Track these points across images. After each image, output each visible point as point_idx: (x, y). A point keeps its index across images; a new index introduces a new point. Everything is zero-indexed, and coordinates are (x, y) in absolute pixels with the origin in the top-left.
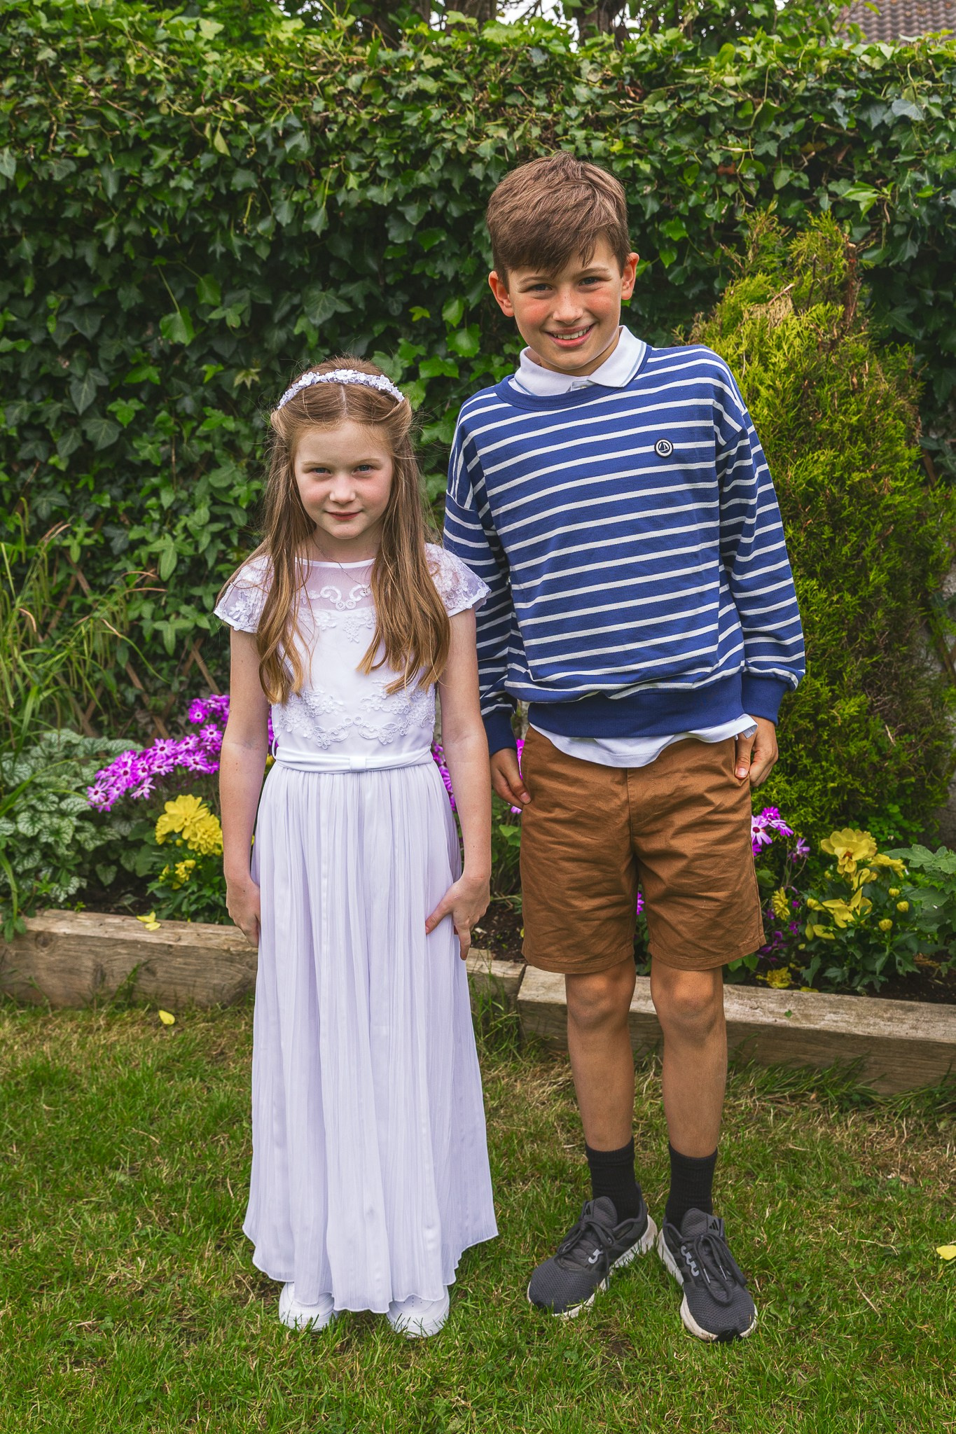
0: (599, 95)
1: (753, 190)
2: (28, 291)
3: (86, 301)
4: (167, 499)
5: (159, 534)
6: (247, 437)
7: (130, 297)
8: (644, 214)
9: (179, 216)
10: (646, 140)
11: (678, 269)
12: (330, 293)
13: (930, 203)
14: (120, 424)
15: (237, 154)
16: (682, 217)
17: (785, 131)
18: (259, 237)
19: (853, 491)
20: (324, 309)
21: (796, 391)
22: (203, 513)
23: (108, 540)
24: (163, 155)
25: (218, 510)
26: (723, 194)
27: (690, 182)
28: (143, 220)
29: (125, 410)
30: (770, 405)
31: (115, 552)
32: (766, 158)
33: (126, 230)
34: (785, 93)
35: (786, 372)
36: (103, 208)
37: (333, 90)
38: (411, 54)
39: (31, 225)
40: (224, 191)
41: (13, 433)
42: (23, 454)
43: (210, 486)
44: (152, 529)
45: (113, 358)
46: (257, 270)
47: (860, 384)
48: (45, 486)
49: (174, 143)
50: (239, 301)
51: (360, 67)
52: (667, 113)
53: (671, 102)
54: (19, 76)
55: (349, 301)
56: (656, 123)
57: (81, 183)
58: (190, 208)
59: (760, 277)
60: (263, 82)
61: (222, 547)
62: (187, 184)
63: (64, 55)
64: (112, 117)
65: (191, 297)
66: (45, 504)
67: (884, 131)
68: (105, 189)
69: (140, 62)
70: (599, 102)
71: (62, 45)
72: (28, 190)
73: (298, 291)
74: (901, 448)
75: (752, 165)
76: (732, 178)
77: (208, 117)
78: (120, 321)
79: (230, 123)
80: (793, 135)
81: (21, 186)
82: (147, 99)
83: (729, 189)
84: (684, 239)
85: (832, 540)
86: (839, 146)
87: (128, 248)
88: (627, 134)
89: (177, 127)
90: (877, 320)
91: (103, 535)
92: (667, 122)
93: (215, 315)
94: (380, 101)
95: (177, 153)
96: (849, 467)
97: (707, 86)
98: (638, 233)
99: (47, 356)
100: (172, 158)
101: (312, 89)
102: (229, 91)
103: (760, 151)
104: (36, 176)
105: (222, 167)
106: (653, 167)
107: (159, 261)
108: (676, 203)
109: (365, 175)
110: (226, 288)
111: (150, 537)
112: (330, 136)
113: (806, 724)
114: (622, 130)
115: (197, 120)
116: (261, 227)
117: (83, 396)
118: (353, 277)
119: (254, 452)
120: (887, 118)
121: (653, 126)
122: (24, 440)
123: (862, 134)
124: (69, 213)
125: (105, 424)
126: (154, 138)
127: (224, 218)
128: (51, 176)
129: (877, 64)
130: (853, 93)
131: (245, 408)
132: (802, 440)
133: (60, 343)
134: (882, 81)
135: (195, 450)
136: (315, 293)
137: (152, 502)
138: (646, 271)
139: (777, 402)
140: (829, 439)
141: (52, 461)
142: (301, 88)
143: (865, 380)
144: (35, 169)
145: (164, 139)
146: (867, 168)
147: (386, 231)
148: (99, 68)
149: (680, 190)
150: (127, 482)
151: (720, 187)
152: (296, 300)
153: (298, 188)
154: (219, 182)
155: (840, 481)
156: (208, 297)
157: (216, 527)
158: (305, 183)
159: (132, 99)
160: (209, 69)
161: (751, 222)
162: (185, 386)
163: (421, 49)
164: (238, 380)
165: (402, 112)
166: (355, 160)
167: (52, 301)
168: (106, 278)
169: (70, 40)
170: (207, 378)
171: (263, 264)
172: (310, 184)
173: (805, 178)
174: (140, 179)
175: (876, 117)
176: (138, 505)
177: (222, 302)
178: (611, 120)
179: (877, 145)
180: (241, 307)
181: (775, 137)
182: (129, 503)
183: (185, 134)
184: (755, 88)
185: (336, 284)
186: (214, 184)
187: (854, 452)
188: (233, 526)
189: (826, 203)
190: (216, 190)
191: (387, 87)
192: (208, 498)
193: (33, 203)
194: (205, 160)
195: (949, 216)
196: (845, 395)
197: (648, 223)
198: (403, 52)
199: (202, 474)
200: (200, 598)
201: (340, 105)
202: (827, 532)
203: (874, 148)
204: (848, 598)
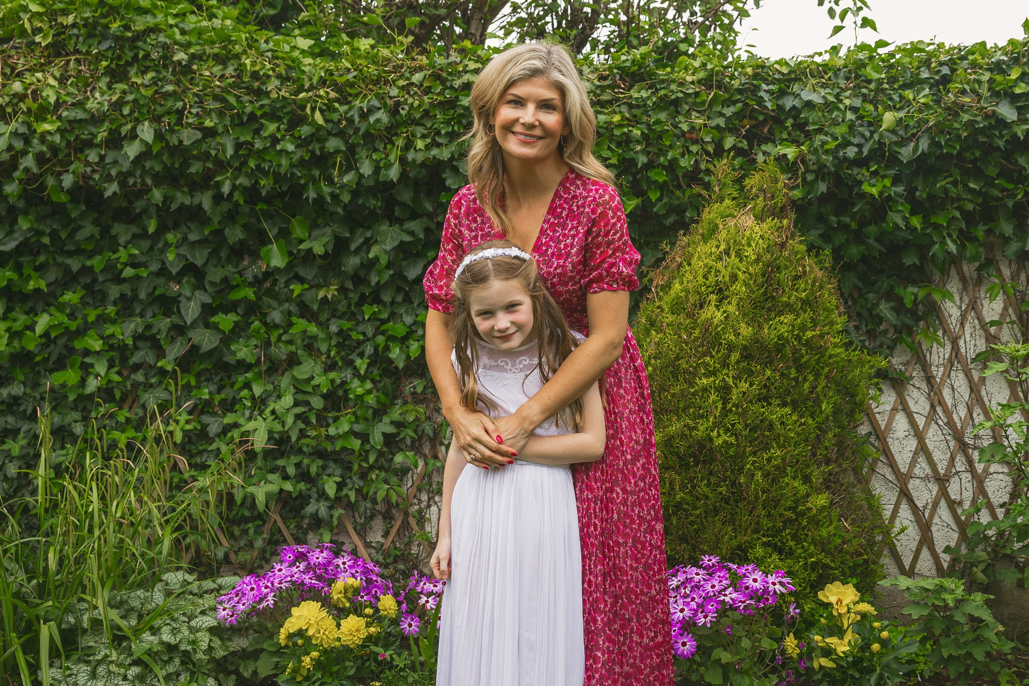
0: (598, 87)
1: (710, 149)
2: (151, 230)
3: (198, 238)
4: (258, 390)
5: (250, 418)
6: (324, 340)
7: (235, 234)
8: (636, 164)
9: (282, 171)
10: (635, 116)
11: (659, 204)
12: (396, 228)
13: (832, 154)
14: (223, 332)
15: (330, 126)
16: (664, 167)
17: (729, 111)
18: (343, 186)
19: (808, 344)
20: (392, 239)
21: (763, 275)
22: (288, 400)
23: (204, 427)
24: (272, 127)
25: (300, 397)
26: (689, 152)
27: (668, 143)
28: (251, 175)
29: (226, 321)
30: (746, 284)
31: (211, 435)
32: (718, 127)
33: (237, 182)
34: (725, 87)
35: (757, 261)
36: (221, 165)
37: (402, 83)
38: (458, 60)
39: (158, 180)
40: (318, 153)
41: (130, 342)
42: (136, 359)
43: (294, 377)
44: (243, 414)
45: (218, 281)
46: (340, 210)
47: (805, 272)
48: (151, 386)
49: (279, 119)
50: (323, 235)
51: (421, 68)
52: (648, 98)
53: (650, 91)
54: (157, 71)
55: (412, 233)
56: (641, 105)
57: (204, 147)
58: (292, 166)
59: (727, 202)
60: (350, 76)
61: (302, 426)
62: (291, 148)
63: (193, 57)
64: (232, 100)
65: (284, 234)
66: (151, 400)
67: (795, 110)
68: (224, 151)
69: (254, 63)
70: (598, 92)
71: (192, 51)
72: (159, 154)
73: (369, 228)
75: (709, 132)
76: (695, 142)
77: (308, 100)
78: (224, 254)
79: (324, 104)
80: (734, 114)
81: (155, 150)
82: (260, 89)
83: (694, 148)
84: (665, 182)
85: (797, 379)
86: (765, 122)
87: (237, 196)
88: (621, 112)
89: (283, 107)
90: (803, 234)
91: (200, 422)
92: (650, 103)
93: (303, 246)
94: (438, 90)
95: (282, 127)
96: (803, 328)
97: (673, 81)
98: (631, 179)
99: (161, 281)
100: (278, 129)
101: (386, 82)
102: (323, 82)
103: (713, 123)
104: (167, 142)
105: (319, 136)
106: (642, 133)
107: (260, 206)
108: (658, 158)
109: (428, 140)
110: (313, 226)
111: (241, 421)
112: (403, 113)
113: (789, 514)
114: (617, 109)
115: (299, 103)
116: (346, 179)
117: (191, 311)
118: (414, 215)
119: (329, 351)
120: (797, 103)
121: (638, 107)
122: (136, 348)
123: (780, 114)
124: (193, 170)
125: (208, 333)
126: (264, 116)
127: (316, 173)
128: (181, 142)
129: (785, 70)
130: (771, 87)
131: (323, 317)
132: (769, 309)
133: (174, 271)
134: (790, 80)
135: (281, 352)
136: (384, 227)
137: (245, 393)
138: (637, 207)
139: (751, 282)
140: (788, 308)
141: (159, 364)
142: (377, 81)
143: (808, 269)
144: (168, 137)
145: (273, 116)
146: (785, 136)
147: (444, 180)
148: (220, 67)
149: (660, 150)
150: (222, 379)
151: (687, 148)
152: (368, 234)
153: (375, 150)
154: (316, 147)
155: (798, 338)
156: (298, 231)
157: (299, 410)
158: (381, 147)
159: (247, 88)
160: (307, 69)
161: (713, 169)
162: (273, 303)
163: (465, 57)
164: (321, 294)
165: (457, 98)
166: (420, 130)
167: (170, 237)
168: (216, 219)
169: (198, 48)
170: (295, 295)
171: (345, 207)
172: (385, 148)
173: (745, 142)
174: (252, 145)
175: (789, 103)
176: (231, 397)
177: (310, 236)
178: (610, 102)
179: (791, 121)
180: (325, 240)
181: (722, 115)
182: (223, 396)
183: (288, 113)
184: (707, 83)
185: (400, 222)
186: (310, 148)
187: (806, 316)
188: (312, 409)
189: (761, 158)
190: (313, 152)
191: (443, 81)
192: (292, 388)
193: (163, 162)
194: (305, 131)
195: (846, 165)
196: (797, 278)
197: (638, 172)
198: (452, 59)
199: (286, 370)
200: (284, 467)
201: (408, 93)
202: (793, 373)
203: (789, 123)
204: (810, 421)
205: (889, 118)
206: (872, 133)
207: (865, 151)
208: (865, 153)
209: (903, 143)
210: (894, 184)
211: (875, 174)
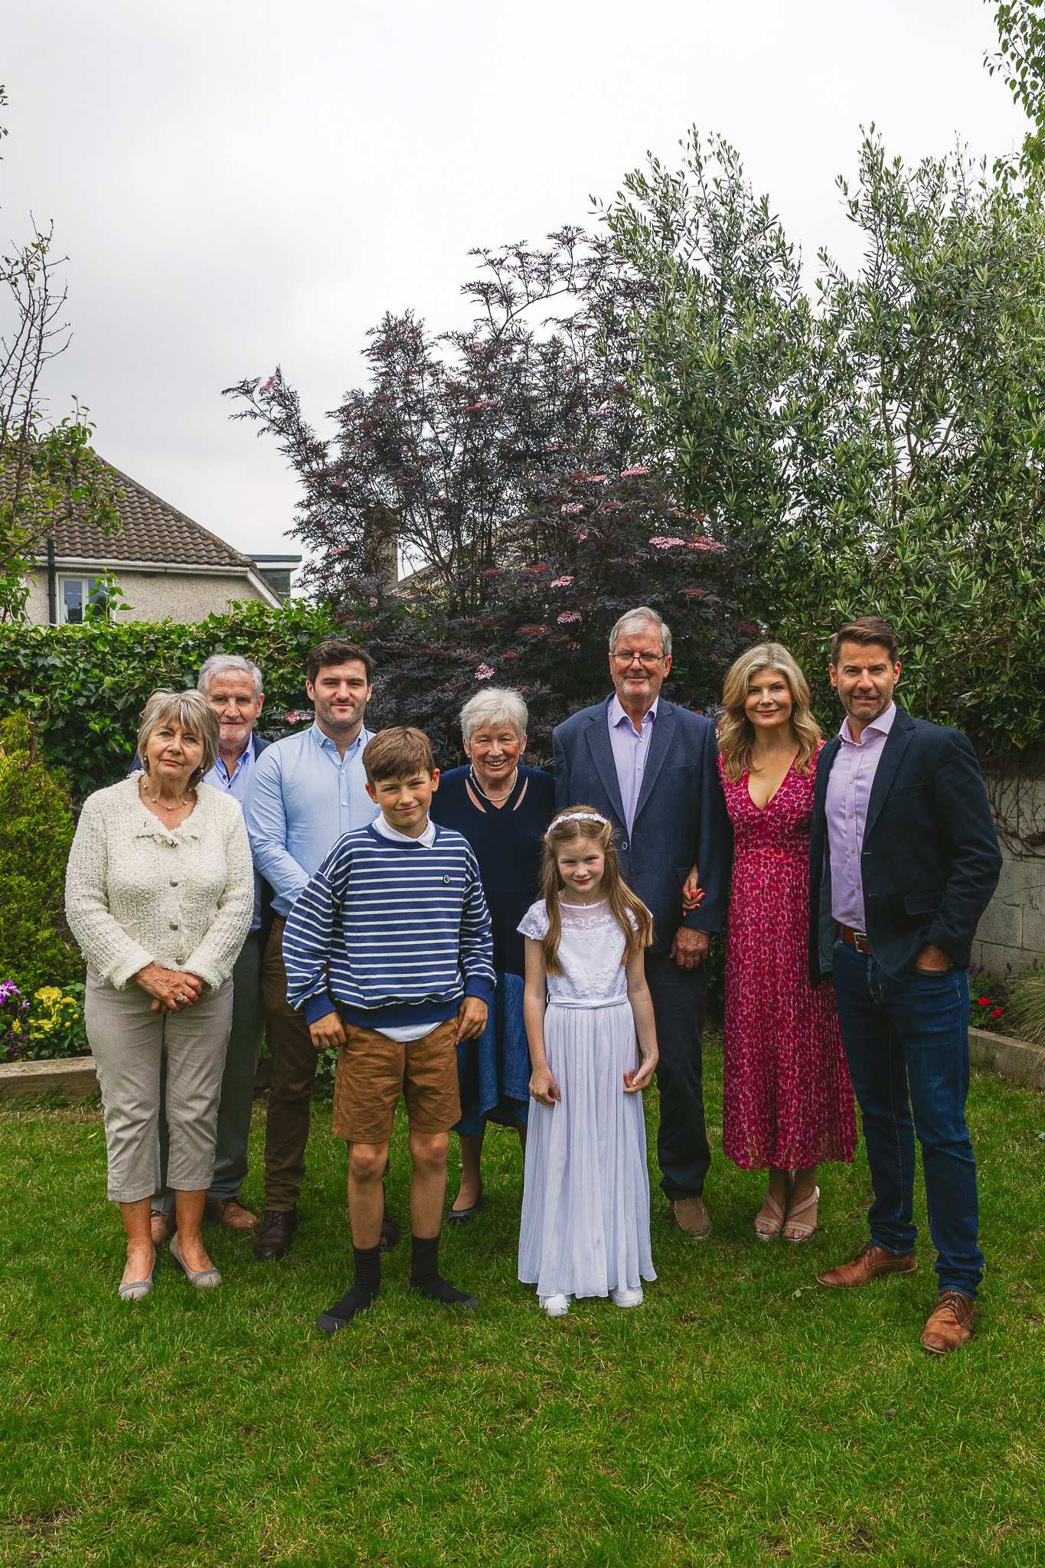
13: (68, 702)
21: (9, 791)
35: (4, 782)
47: (41, 786)
67: (44, 669)
74: (63, 814)
85: (31, 857)
86: (22, 675)
90: (48, 755)
96: (37, 825)
120: (46, 664)
123: (34, 670)
129: (38, 639)
130: (28, 651)
132: (13, 813)
134: (42, 645)
140: (27, 812)
143: (43, 783)
146: (37, 686)
155: (33, 831)
173: (6, 689)
175: (41, 662)
179: (42, 674)
187: (39, 816)
189: (17, 701)
195: (78, 710)
196: (33, 791)
202: (29, 854)
203: (40, 676)
204: (41, 883)
205: (108, 680)
206: (97, 688)
207: (92, 701)
208: (92, 702)
209: (119, 696)
210: (112, 722)
211: (101, 715)
